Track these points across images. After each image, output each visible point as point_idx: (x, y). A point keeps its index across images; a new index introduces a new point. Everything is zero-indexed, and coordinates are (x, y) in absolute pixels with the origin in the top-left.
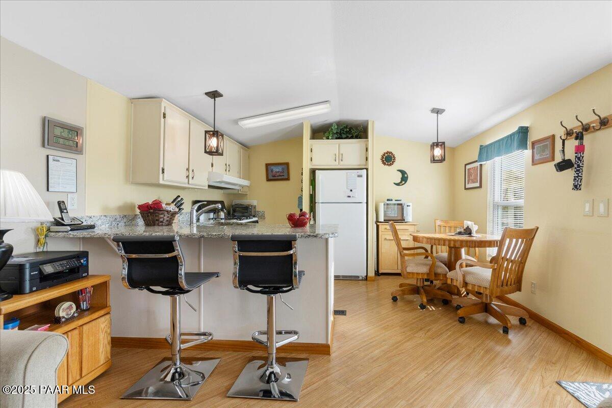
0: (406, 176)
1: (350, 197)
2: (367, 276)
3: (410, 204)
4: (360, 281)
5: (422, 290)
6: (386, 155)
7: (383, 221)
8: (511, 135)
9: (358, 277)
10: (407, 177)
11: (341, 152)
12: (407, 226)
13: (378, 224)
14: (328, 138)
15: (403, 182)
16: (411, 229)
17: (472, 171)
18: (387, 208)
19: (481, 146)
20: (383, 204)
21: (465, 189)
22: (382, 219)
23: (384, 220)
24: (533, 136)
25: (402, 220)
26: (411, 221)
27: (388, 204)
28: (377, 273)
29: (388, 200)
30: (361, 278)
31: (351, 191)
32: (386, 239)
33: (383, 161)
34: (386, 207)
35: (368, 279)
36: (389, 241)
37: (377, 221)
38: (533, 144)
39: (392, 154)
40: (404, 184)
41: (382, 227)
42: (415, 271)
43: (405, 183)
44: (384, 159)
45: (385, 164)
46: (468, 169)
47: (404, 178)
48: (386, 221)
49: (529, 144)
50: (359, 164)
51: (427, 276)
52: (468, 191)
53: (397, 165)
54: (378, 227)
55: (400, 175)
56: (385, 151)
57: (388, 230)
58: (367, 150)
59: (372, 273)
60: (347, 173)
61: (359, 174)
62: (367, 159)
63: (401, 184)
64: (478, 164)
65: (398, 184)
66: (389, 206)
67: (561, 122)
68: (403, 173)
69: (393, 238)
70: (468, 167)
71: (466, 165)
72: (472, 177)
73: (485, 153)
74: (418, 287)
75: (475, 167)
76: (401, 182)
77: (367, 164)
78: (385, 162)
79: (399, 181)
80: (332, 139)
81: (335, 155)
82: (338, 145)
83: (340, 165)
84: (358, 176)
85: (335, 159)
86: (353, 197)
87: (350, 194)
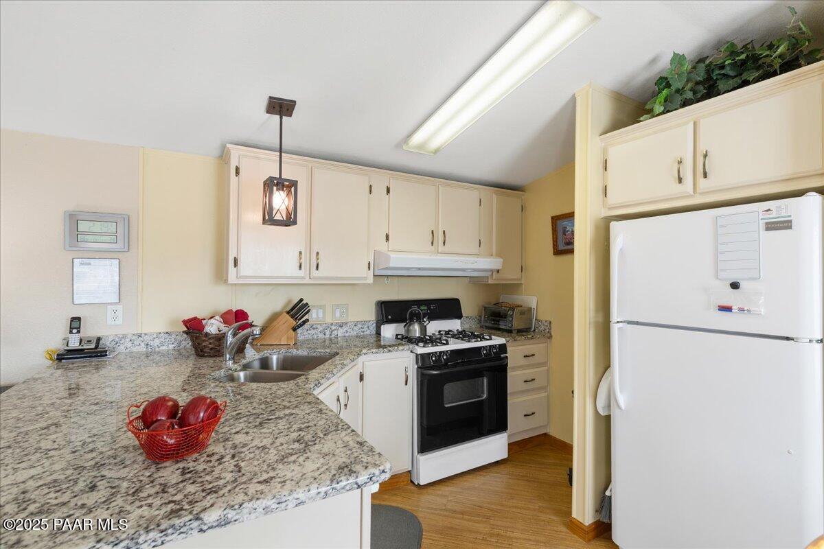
1: (728, 309)
11: (703, 147)
31: (735, 286)
60: (715, 218)
61: (773, 217)
80: (668, 111)
81: (680, 162)
82: (691, 125)
83: (700, 191)
84: (770, 227)
85: (679, 176)
86: (741, 310)
87: (730, 297)
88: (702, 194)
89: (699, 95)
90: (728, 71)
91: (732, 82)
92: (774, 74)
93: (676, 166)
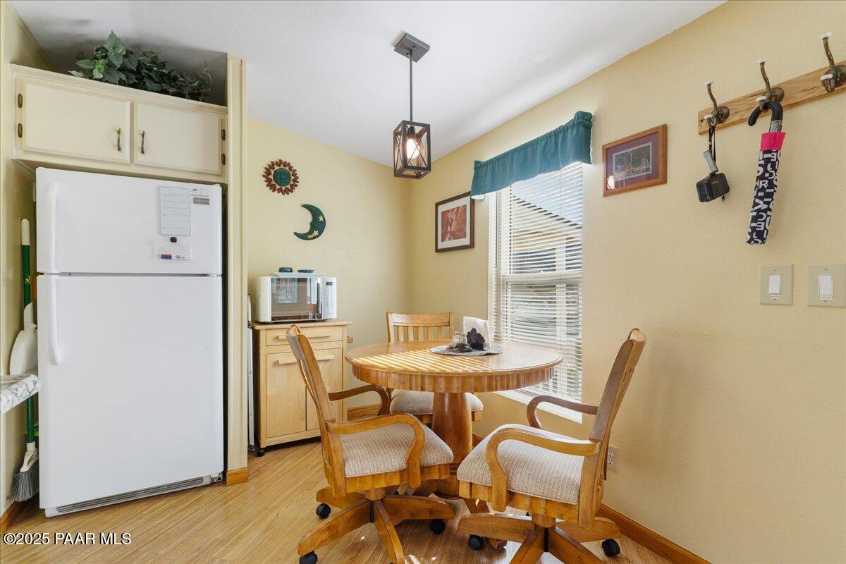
0: (321, 219)
1: (169, 257)
2: (224, 473)
3: (334, 280)
4: (206, 492)
5: (382, 511)
6: (277, 168)
7: (269, 320)
8: (556, 133)
9: (200, 479)
10: (324, 222)
11: (140, 126)
12: (328, 330)
13: (258, 327)
14: (89, 75)
15: (316, 233)
16: (337, 334)
17: (452, 216)
18: (278, 288)
19: (477, 163)
20: (269, 279)
21: (438, 251)
22: (266, 314)
23: (273, 319)
24: (606, 134)
25: (316, 316)
26: (335, 316)
27: (278, 279)
28: (256, 450)
29: (282, 270)
30: (207, 481)
31: (173, 240)
32: (277, 363)
33: (269, 181)
34: (275, 285)
35: (228, 478)
36: (285, 368)
37: (255, 322)
38: (609, 151)
39: (290, 168)
40: (317, 236)
41: (266, 336)
42: (369, 471)
43: (320, 234)
44: (271, 177)
45: (273, 188)
46: (443, 213)
47: (318, 224)
48: (277, 320)
49: (596, 150)
50: (200, 168)
51: (401, 478)
52: (444, 255)
53: (303, 193)
54: (256, 335)
55: (308, 217)
56: (275, 159)
57: (283, 340)
58: (224, 136)
59: (239, 460)
60: (159, 188)
61: (198, 194)
62: (224, 160)
63: (310, 237)
64: (466, 201)
65: (303, 237)
66: (283, 285)
67: (709, 85)
68: (315, 212)
69: (294, 360)
70: (442, 208)
71: (437, 204)
72: (453, 227)
73: (489, 175)
74: (372, 503)
75: (458, 208)
76: (311, 232)
77: (223, 173)
78: (273, 182)
79: (305, 229)
80: (107, 82)
81: (119, 132)
82: (128, 105)
83: (137, 163)
84: (196, 201)
85: (118, 144)
86: (178, 257)
87: (170, 249)
88: (137, 165)
89: (131, 82)
90: (153, 74)
91: (156, 86)
92: (183, 96)
93: (115, 135)
